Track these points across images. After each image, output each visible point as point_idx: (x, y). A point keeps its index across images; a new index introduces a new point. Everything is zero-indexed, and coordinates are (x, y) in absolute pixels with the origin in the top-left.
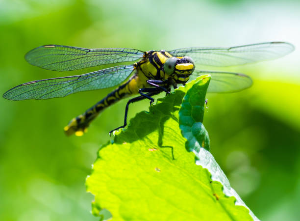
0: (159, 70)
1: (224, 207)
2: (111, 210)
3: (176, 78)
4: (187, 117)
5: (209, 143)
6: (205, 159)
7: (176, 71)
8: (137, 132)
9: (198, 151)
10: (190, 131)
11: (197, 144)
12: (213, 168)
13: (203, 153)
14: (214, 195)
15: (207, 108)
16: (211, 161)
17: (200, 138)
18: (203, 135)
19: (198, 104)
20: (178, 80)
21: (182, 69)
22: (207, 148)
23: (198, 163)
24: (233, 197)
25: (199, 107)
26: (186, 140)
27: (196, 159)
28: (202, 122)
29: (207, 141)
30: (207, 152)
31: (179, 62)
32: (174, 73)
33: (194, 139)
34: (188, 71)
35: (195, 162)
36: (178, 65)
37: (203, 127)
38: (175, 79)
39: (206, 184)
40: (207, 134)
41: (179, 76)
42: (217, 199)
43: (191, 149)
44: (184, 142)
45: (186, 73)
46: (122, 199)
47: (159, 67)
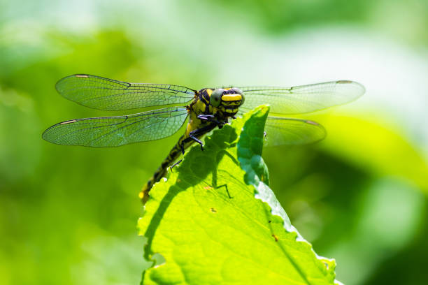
0: (207, 105)
1: (283, 249)
2: (164, 255)
3: (223, 110)
4: (245, 149)
5: (268, 178)
6: (265, 193)
7: (223, 103)
8: (191, 168)
9: (257, 185)
10: (248, 163)
11: (256, 178)
12: (273, 204)
13: (262, 187)
14: (273, 236)
15: (266, 141)
16: (271, 196)
17: (260, 172)
18: (263, 169)
19: (257, 136)
20: (226, 112)
21: (228, 100)
22: (266, 182)
23: (257, 197)
24: (293, 233)
25: (258, 138)
26: (244, 172)
27: (256, 192)
28: (261, 155)
29: (266, 175)
30: (267, 186)
31: (225, 93)
32: (221, 104)
33: (253, 172)
34: (235, 102)
35: (254, 196)
36: (224, 96)
37: (262, 160)
38: (222, 112)
39: (265, 225)
40: (266, 168)
41: (226, 108)
42: (276, 240)
43: (250, 182)
44: (243, 175)
45: (233, 104)
46: (176, 243)
47: (208, 102)
